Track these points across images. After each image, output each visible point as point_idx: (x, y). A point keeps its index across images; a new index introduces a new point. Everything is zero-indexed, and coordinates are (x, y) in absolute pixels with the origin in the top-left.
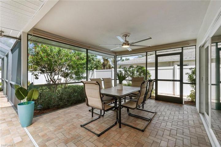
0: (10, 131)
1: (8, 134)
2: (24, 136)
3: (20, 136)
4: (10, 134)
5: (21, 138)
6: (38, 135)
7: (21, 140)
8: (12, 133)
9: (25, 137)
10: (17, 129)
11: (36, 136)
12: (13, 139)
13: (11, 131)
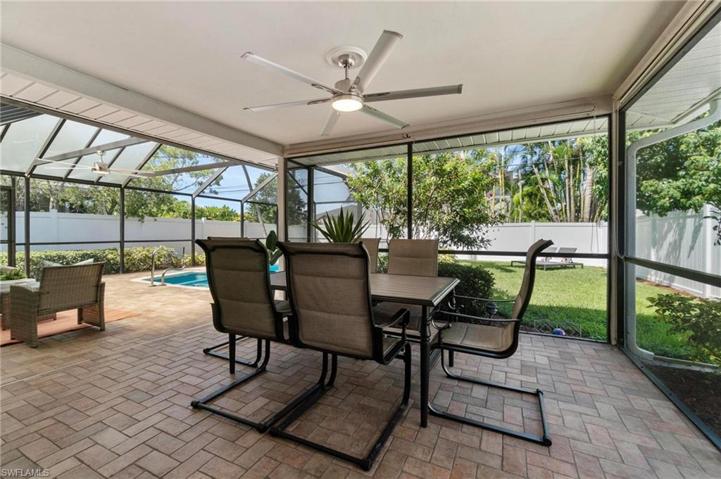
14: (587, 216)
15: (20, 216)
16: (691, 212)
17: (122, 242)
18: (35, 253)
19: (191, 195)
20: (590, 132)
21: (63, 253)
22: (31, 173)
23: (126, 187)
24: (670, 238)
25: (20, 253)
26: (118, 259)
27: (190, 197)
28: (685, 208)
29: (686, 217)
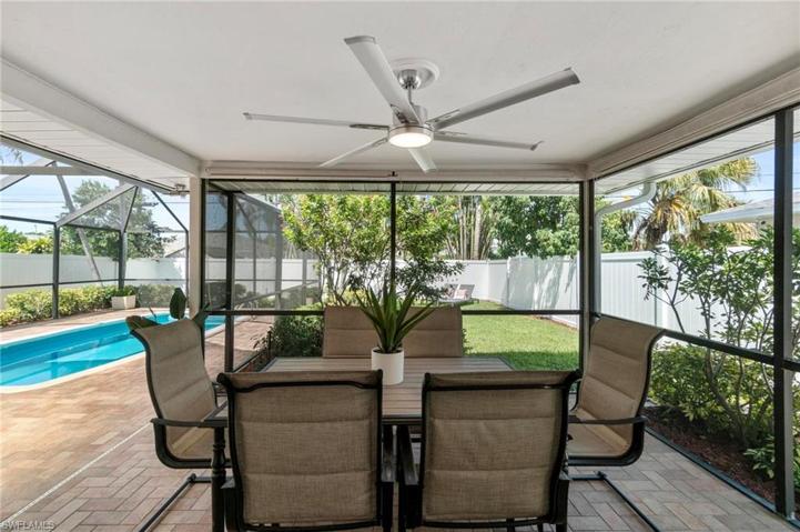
14: (476, 254)
16: (567, 258)
20: (504, 192)
24: (551, 275)
28: (564, 253)
29: (563, 262)
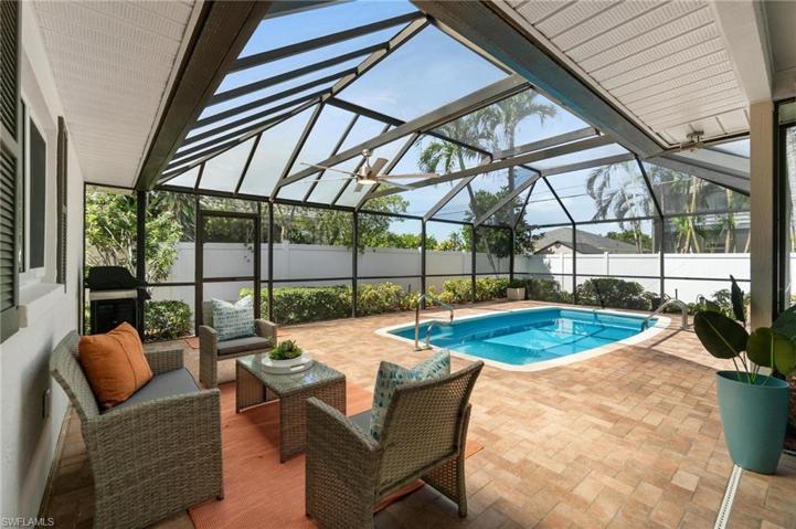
0: (691, 445)
1: (680, 452)
2: (712, 486)
3: (701, 478)
4: (685, 454)
5: (696, 483)
6: (760, 521)
7: (693, 489)
8: (690, 455)
9: (710, 490)
10: (712, 456)
11: (746, 516)
12: (677, 469)
13: (693, 448)
15: (264, 247)
17: (354, 279)
18: (277, 292)
19: (421, 218)
21: (299, 291)
22: (274, 198)
23: (360, 211)
25: (264, 292)
26: (350, 298)
27: (420, 221)
